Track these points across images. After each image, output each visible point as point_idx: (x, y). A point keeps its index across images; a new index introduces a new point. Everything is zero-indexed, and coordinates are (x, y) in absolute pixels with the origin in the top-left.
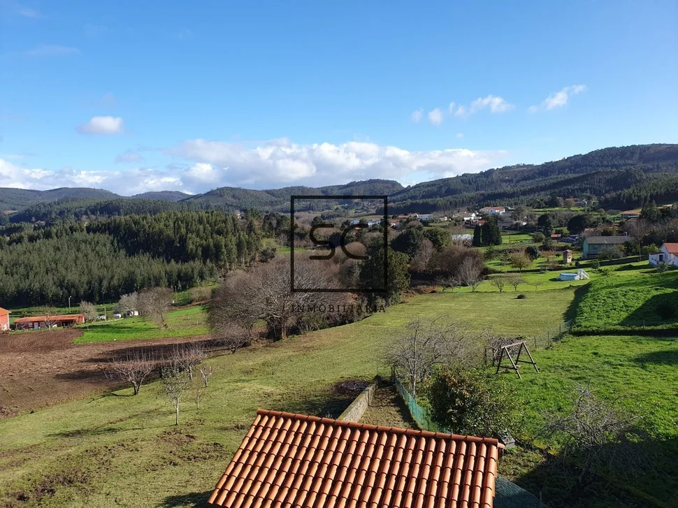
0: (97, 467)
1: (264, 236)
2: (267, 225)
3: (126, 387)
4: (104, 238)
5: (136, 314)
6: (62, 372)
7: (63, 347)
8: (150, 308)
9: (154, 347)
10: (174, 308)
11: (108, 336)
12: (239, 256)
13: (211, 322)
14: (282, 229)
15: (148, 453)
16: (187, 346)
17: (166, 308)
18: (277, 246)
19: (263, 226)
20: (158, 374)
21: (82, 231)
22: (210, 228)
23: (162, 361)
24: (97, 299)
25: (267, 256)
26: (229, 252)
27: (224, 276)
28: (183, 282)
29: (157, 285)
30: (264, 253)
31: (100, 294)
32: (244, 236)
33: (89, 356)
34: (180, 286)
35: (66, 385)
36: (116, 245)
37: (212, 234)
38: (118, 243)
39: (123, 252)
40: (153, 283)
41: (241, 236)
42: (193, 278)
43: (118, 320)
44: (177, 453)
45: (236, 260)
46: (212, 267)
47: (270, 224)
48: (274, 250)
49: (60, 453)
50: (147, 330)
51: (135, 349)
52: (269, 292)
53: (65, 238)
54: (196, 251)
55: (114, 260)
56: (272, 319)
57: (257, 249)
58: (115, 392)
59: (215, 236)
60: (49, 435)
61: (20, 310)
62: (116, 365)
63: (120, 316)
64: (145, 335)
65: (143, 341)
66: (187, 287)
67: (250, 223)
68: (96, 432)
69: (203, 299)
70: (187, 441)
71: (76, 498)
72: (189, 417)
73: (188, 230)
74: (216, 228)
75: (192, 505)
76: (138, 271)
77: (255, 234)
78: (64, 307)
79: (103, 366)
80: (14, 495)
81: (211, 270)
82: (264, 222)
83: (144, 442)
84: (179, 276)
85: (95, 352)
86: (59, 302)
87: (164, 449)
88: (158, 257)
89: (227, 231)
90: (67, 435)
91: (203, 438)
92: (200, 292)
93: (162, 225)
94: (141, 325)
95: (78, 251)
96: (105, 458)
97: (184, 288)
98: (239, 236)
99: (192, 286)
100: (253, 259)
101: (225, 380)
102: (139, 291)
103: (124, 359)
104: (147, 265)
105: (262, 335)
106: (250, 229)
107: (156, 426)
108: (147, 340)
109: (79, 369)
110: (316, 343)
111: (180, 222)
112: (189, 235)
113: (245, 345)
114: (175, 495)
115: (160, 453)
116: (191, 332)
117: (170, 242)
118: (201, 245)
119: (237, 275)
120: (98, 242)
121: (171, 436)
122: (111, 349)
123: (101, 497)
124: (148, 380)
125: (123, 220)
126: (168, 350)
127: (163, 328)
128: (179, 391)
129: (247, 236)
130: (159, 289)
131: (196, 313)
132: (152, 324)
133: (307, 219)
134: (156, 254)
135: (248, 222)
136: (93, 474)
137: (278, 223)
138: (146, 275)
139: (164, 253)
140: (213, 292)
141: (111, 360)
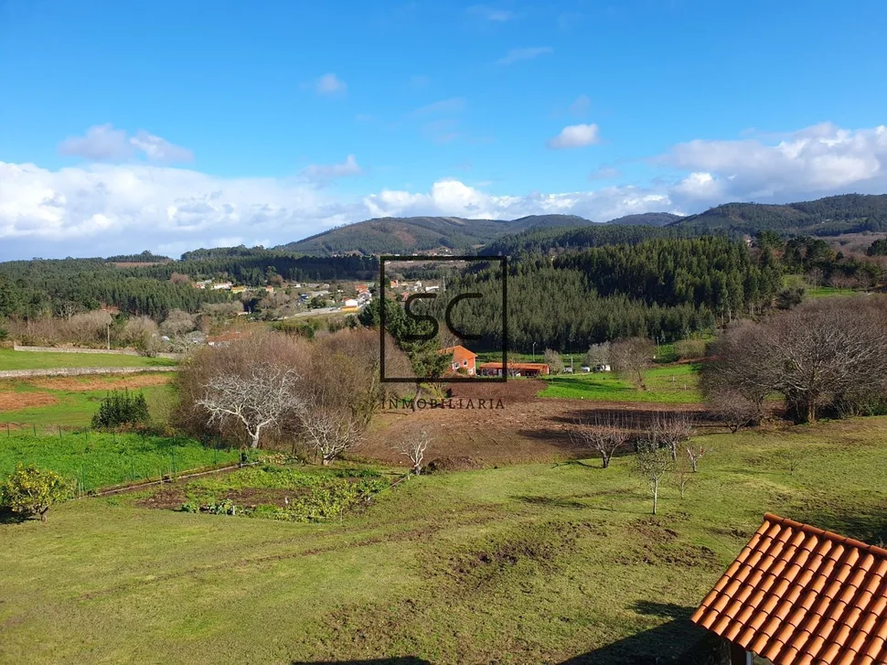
0: (561, 544)
1: (785, 272)
2: (791, 256)
3: (593, 456)
4: (573, 275)
5: (608, 368)
6: (525, 428)
7: (525, 400)
8: (625, 363)
9: (628, 412)
10: (655, 365)
11: (573, 392)
12: (747, 297)
13: (704, 387)
14: (815, 260)
15: (617, 541)
16: (670, 416)
17: (645, 364)
18: (803, 285)
19: (785, 256)
20: (631, 446)
21: (549, 266)
22: (706, 261)
23: (638, 431)
24: (563, 347)
25: (788, 301)
26: (732, 293)
27: (724, 327)
28: (670, 332)
29: (635, 334)
30: (785, 296)
31: (568, 342)
32: (755, 271)
33: (554, 414)
34: (664, 337)
35: (529, 443)
36: (586, 283)
37: (709, 269)
38: (589, 281)
39: (594, 292)
40: (629, 332)
41: (751, 272)
42: (681, 327)
43: (585, 374)
44: (653, 549)
45: (742, 304)
46: (708, 314)
47: (797, 253)
48: (801, 292)
49: (522, 519)
50: (620, 389)
51: (604, 413)
52: (789, 352)
53: (531, 275)
54: (686, 292)
55: (583, 301)
56: (794, 392)
57: (774, 290)
58: (581, 461)
59: (712, 270)
60: (512, 497)
61: (485, 354)
62: (582, 428)
63: (589, 369)
64: (619, 396)
65: (616, 403)
66: (673, 339)
67: (765, 253)
68: (560, 503)
69: (694, 357)
70: (667, 537)
71: (538, 573)
72: (670, 507)
73: (677, 264)
74: (715, 259)
75: (670, 618)
76: (611, 316)
77: (772, 268)
78: (528, 354)
79: (568, 427)
80: (477, 554)
81: (707, 317)
82: (787, 251)
83: (613, 528)
84: (662, 323)
85: (559, 409)
86: (524, 348)
87: (637, 541)
88: (637, 299)
89: (731, 265)
90: (530, 500)
91: (687, 538)
92: (690, 347)
93: (643, 258)
94: (612, 382)
95: (544, 290)
96: (569, 536)
97: (669, 340)
98: (748, 270)
99: (679, 338)
100: (768, 304)
101: (720, 467)
102: (612, 339)
103: (593, 422)
104: (621, 309)
105: (777, 413)
106: (765, 260)
107: (630, 511)
108: (619, 403)
109: (542, 427)
110: (868, 434)
111: (666, 254)
112: (679, 270)
113: (751, 424)
114: (649, 600)
115: (633, 545)
116: (675, 398)
117: (653, 279)
118: (692, 284)
119: (743, 326)
120: (566, 280)
121: (646, 527)
122: (577, 409)
123: (563, 579)
124: (621, 452)
125: (596, 253)
126: (645, 417)
127: (640, 390)
128: (658, 471)
129: (759, 271)
130: (637, 339)
131: (683, 374)
132: (626, 384)
133: (859, 243)
134: (634, 296)
135: (763, 251)
136: (556, 551)
137: (810, 252)
138: (621, 321)
139: (644, 293)
140: (708, 347)
141: (577, 422)
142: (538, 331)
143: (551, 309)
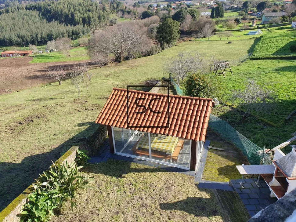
0: (49, 112)
1: (110, 13)
2: (112, 7)
3: (55, 82)
4: (35, 13)
5: (56, 50)
6: (27, 76)
7: (25, 65)
8: (61, 48)
9: (65, 65)
10: (72, 48)
11: (44, 60)
12: (99, 23)
13: (89, 54)
14: (119, 9)
15: (68, 107)
16: (80, 65)
17: (69, 48)
18: (117, 18)
19: (110, 7)
20: (68, 76)
21: (23, 9)
22: (85, 8)
23: (70, 71)
24: (37, 43)
25: (112, 23)
26: (95, 21)
27: (94, 33)
28: (75, 35)
29: (63, 37)
30: (111, 21)
31: (38, 41)
32: (101, 13)
33: (38, 69)
34: (74, 37)
35: (30, 81)
36: (41, 16)
37: (86, 11)
38: (42, 16)
39: (45, 20)
40: (61, 36)
41: (100, 13)
42: (79, 33)
43: (47, 53)
44: (80, 107)
45: (98, 24)
46: (88, 28)
47: (113, 6)
48: (116, 20)
49: (33, 107)
50: (61, 57)
51: (57, 66)
52: (114, 40)
53: (15, 13)
54: (79, 20)
55: (42, 25)
56: (117, 53)
57: (108, 20)
58: (51, 84)
59: (88, 12)
60: (27, 101)
61: (2, 48)
62: (50, 73)
63: (48, 51)
64: (61, 60)
65: (60, 62)
66: (77, 38)
67: (104, 6)
68: (45, 99)
69: (85, 44)
70: (84, 103)
71: (42, 123)
72: (84, 94)
73: (75, 10)
74: (88, 8)
75: (89, 126)
76: (53, 30)
77: (106, 11)
78: (22, 47)
79: (44, 73)
80: (17, 122)
81: (87, 29)
82: (111, 5)
83: (66, 103)
84: (73, 33)
85: (39, 67)
86: (19, 45)
87: (75, 106)
88: (62, 23)
89: (93, 10)
90: (34, 100)
91: (90, 102)
92: (83, 40)
93: (62, 7)
94: (57, 55)
95: (23, 19)
96: (51, 109)
97: (76, 38)
98: (99, 12)
99: (79, 38)
100: (106, 24)
101: (98, 79)
102: (55, 39)
103: (53, 70)
104: (56, 27)
105: (113, 60)
106: (104, 9)
107: (71, 97)
108: (62, 62)
109: (34, 74)
110: (137, 64)
111: (70, 5)
112: (75, 12)
113: (105, 64)
114: (81, 122)
115: (73, 107)
116: (81, 59)
117: (67, 16)
118: (81, 17)
119: (99, 32)
120: (32, 15)
121: (77, 101)
122: (46, 66)
123: (52, 123)
124: (65, 79)
125: (42, 4)
126: (72, 66)
127: (69, 57)
128: (78, 83)
129: (103, 13)
130: (64, 38)
131: (82, 50)
132: (63, 55)
133: (131, 3)
134: (61, 22)
135: (103, 5)
136: (48, 115)
137: (117, 5)
138: (57, 32)
139: (64, 21)
140: (89, 40)
141: (48, 71)
142: (24, 37)
143: (28, 28)
